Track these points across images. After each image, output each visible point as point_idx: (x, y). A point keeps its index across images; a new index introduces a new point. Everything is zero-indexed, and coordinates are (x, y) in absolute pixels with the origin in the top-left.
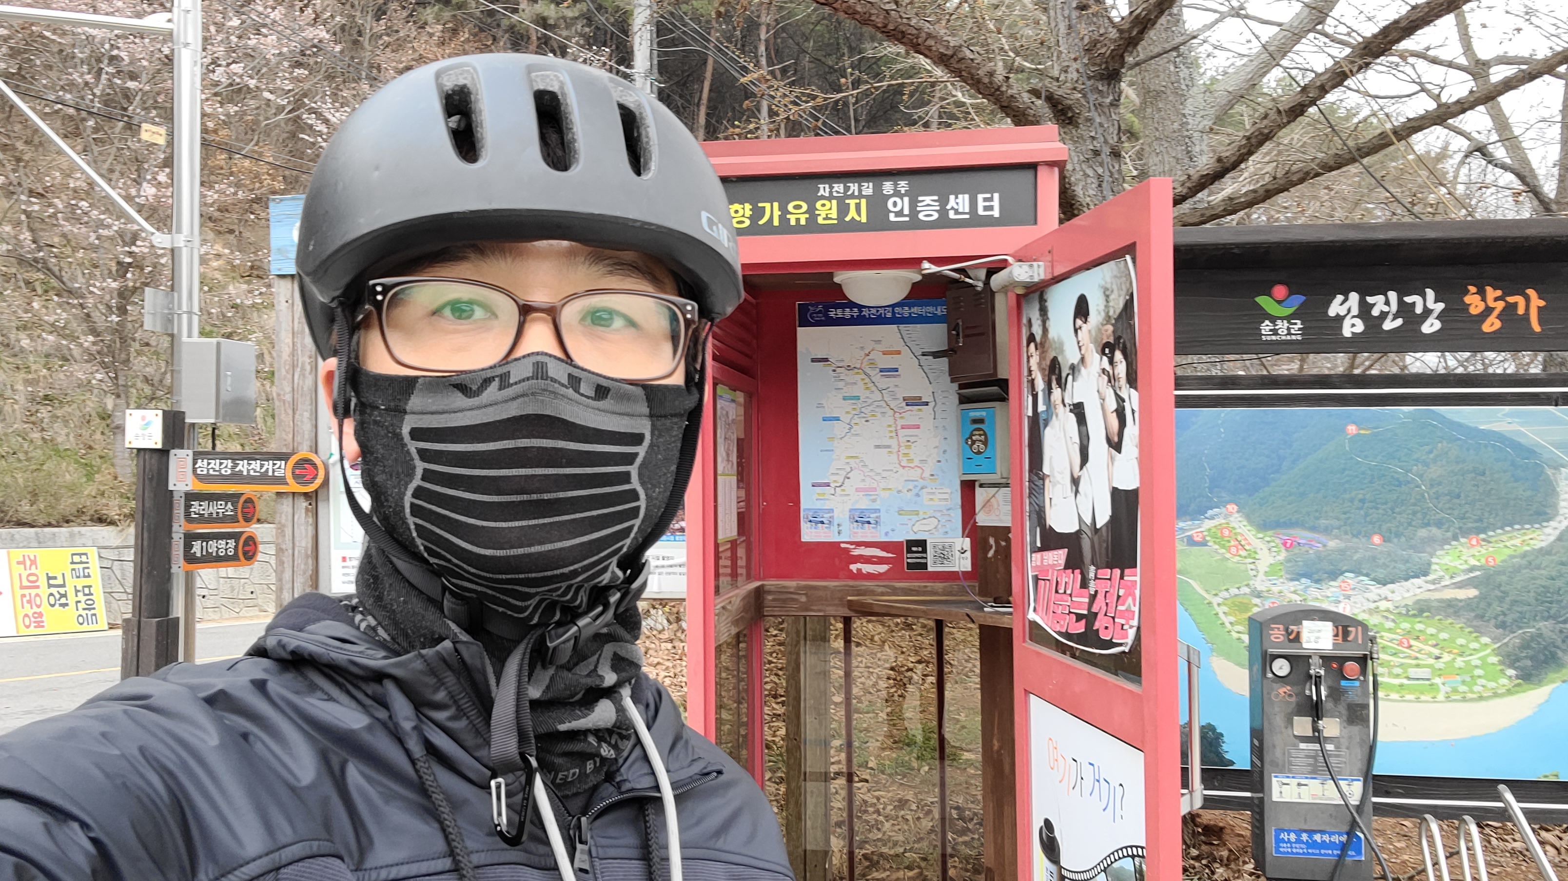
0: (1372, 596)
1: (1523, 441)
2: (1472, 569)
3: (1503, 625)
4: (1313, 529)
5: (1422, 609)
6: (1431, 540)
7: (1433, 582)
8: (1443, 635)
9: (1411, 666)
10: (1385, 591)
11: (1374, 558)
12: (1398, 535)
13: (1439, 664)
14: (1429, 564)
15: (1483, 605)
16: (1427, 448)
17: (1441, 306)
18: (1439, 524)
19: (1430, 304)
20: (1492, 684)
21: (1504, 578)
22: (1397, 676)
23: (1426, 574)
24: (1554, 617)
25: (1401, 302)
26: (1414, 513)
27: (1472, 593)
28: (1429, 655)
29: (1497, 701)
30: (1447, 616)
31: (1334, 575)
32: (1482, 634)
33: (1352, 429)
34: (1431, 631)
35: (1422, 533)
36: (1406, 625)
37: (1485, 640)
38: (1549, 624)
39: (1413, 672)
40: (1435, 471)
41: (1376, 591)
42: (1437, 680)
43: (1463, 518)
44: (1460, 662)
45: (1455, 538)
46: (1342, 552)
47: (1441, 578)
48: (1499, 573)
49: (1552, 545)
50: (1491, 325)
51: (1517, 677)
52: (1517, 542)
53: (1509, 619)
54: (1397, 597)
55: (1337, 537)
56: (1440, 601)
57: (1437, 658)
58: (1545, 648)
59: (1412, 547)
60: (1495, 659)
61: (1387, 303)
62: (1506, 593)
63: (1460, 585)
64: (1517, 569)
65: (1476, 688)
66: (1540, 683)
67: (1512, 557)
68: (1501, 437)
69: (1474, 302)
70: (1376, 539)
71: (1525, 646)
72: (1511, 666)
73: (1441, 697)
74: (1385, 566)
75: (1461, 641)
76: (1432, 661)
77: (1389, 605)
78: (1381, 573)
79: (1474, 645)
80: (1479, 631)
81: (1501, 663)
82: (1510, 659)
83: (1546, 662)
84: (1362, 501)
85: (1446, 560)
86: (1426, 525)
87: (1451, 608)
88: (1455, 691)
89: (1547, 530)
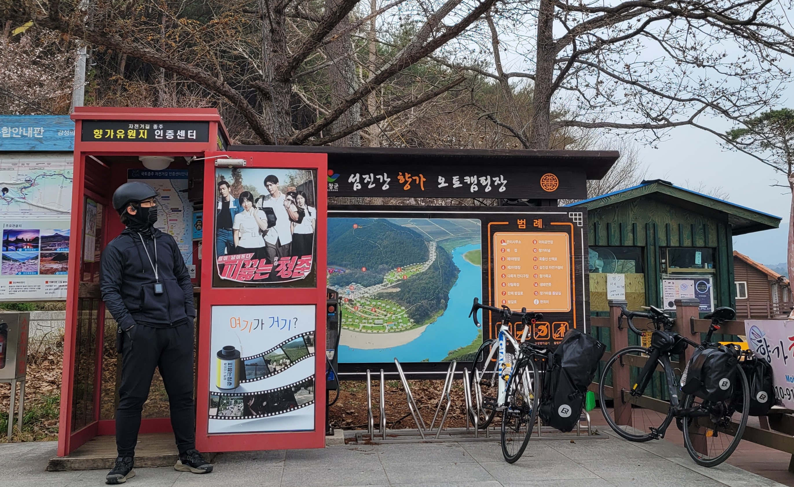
0: (362, 292)
1: (417, 231)
2: (398, 280)
3: (409, 302)
4: (341, 265)
5: (380, 296)
6: (384, 269)
7: (384, 286)
8: (388, 307)
9: (376, 319)
10: (366, 289)
11: (363, 277)
12: (372, 268)
13: (386, 318)
14: (383, 279)
15: (402, 294)
16: (382, 234)
17: (389, 180)
18: (387, 263)
19: (385, 179)
20: (406, 325)
21: (410, 284)
22: (371, 323)
23: (382, 283)
24: (428, 299)
25: (375, 177)
26: (378, 259)
27: (398, 290)
28: (383, 314)
29: (407, 332)
30: (389, 299)
31: (348, 284)
32: (402, 306)
33: (355, 226)
34: (384, 305)
35: (381, 266)
36: (374, 303)
37: (403, 308)
38: (426, 301)
39: (376, 321)
40: (386, 243)
41: (363, 289)
42: (385, 324)
43: (395, 260)
44: (394, 317)
45: (393, 268)
46: (351, 274)
47: (387, 284)
48: (408, 282)
49: (427, 270)
50: (407, 187)
51: (414, 322)
52: (414, 270)
53: (411, 300)
54: (371, 292)
55: (349, 269)
56: (387, 293)
57: (386, 316)
58: (424, 310)
59: (377, 272)
60: (406, 316)
61: (370, 178)
62: (410, 290)
63: (394, 287)
64: (415, 280)
65: (400, 327)
66: (422, 325)
67: (413, 276)
68: (409, 229)
69: (401, 179)
70: (364, 269)
71: (417, 310)
72: (412, 318)
73: (387, 331)
74: (367, 280)
75: (394, 309)
76: (383, 317)
77: (368, 295)
78: (365, 283)
79: (399, 310)
80: (401, 305)
81: (408, 317)
82: (411, 315)
83: (424, 316)
84: (359, 254)
85: (389, 277)
86: (382, 264)
87: (390, 296)
88: (392, 328)
89: (425, 265)
